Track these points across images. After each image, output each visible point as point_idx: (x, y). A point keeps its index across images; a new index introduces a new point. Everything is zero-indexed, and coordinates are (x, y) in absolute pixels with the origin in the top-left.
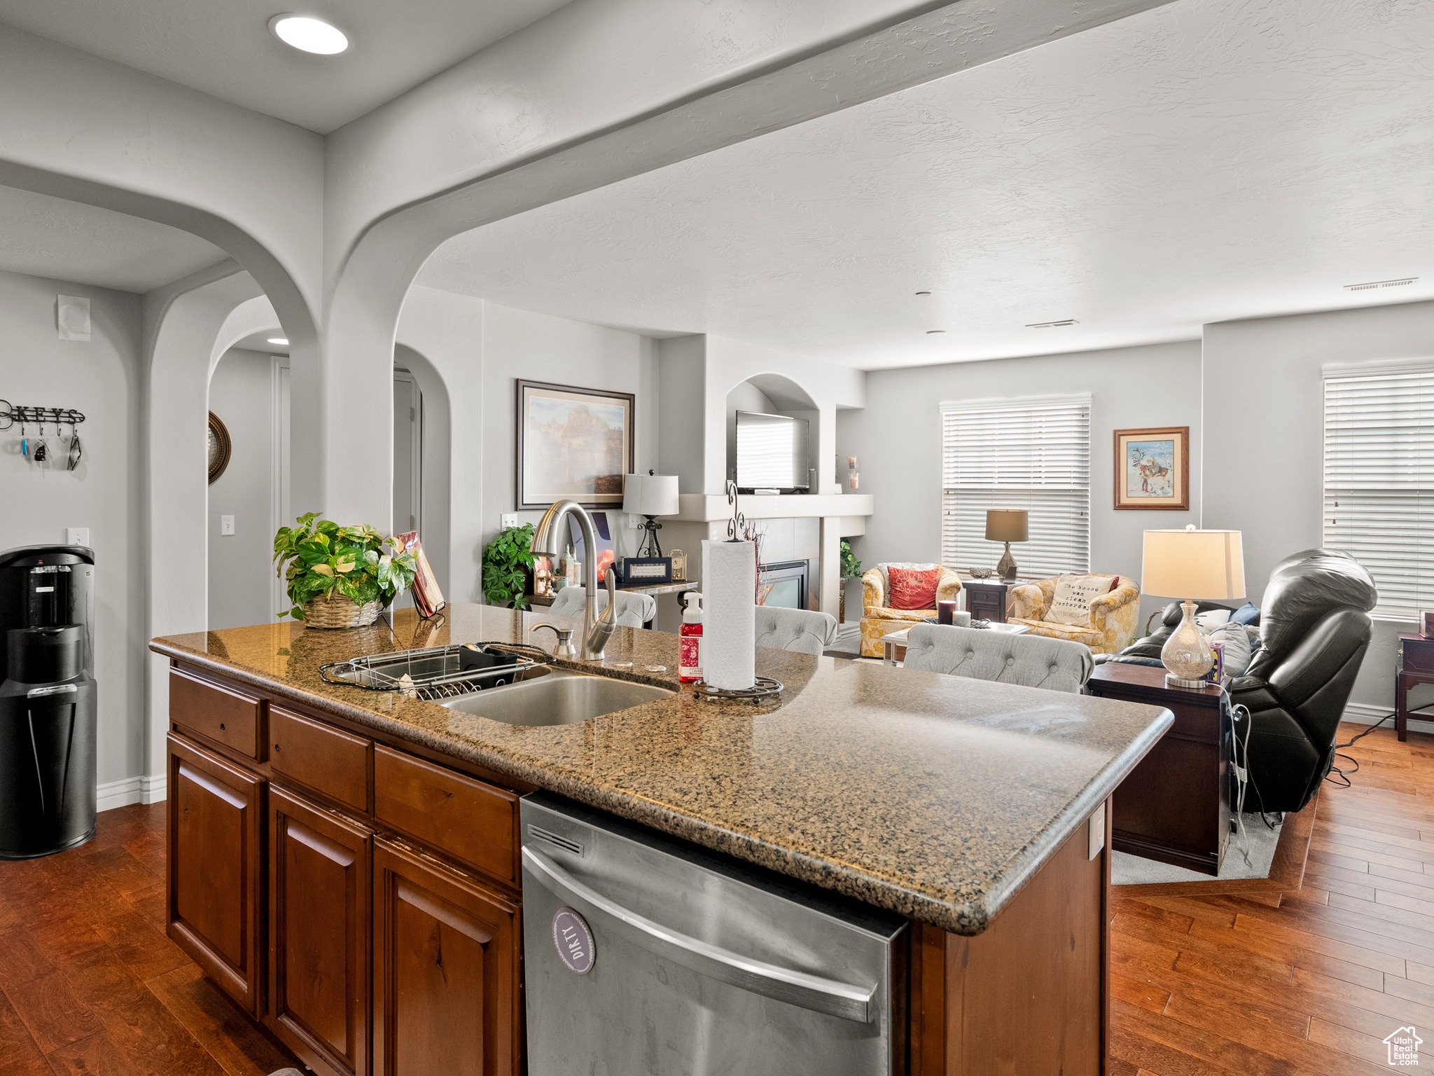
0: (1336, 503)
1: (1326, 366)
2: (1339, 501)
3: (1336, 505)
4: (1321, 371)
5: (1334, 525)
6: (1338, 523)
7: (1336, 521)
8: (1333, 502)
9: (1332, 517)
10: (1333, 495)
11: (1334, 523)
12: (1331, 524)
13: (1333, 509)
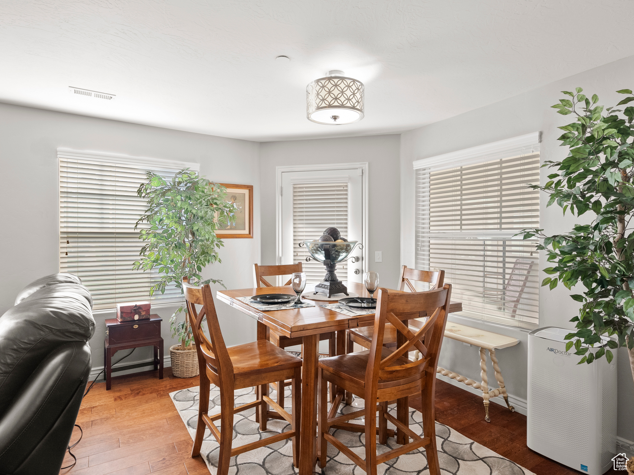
0: (68, 241)
1: (59, 149)
2: (70, 240)
3: (68, 242)
4: (57, 152)
5: (67, 256)
6: (69, 255)
7: (68, 253)
8: (66, 241)
9: (65, 250)
10: (66, 236)
11: (67, 254)
12: (64, 255)
13: (66, 245)
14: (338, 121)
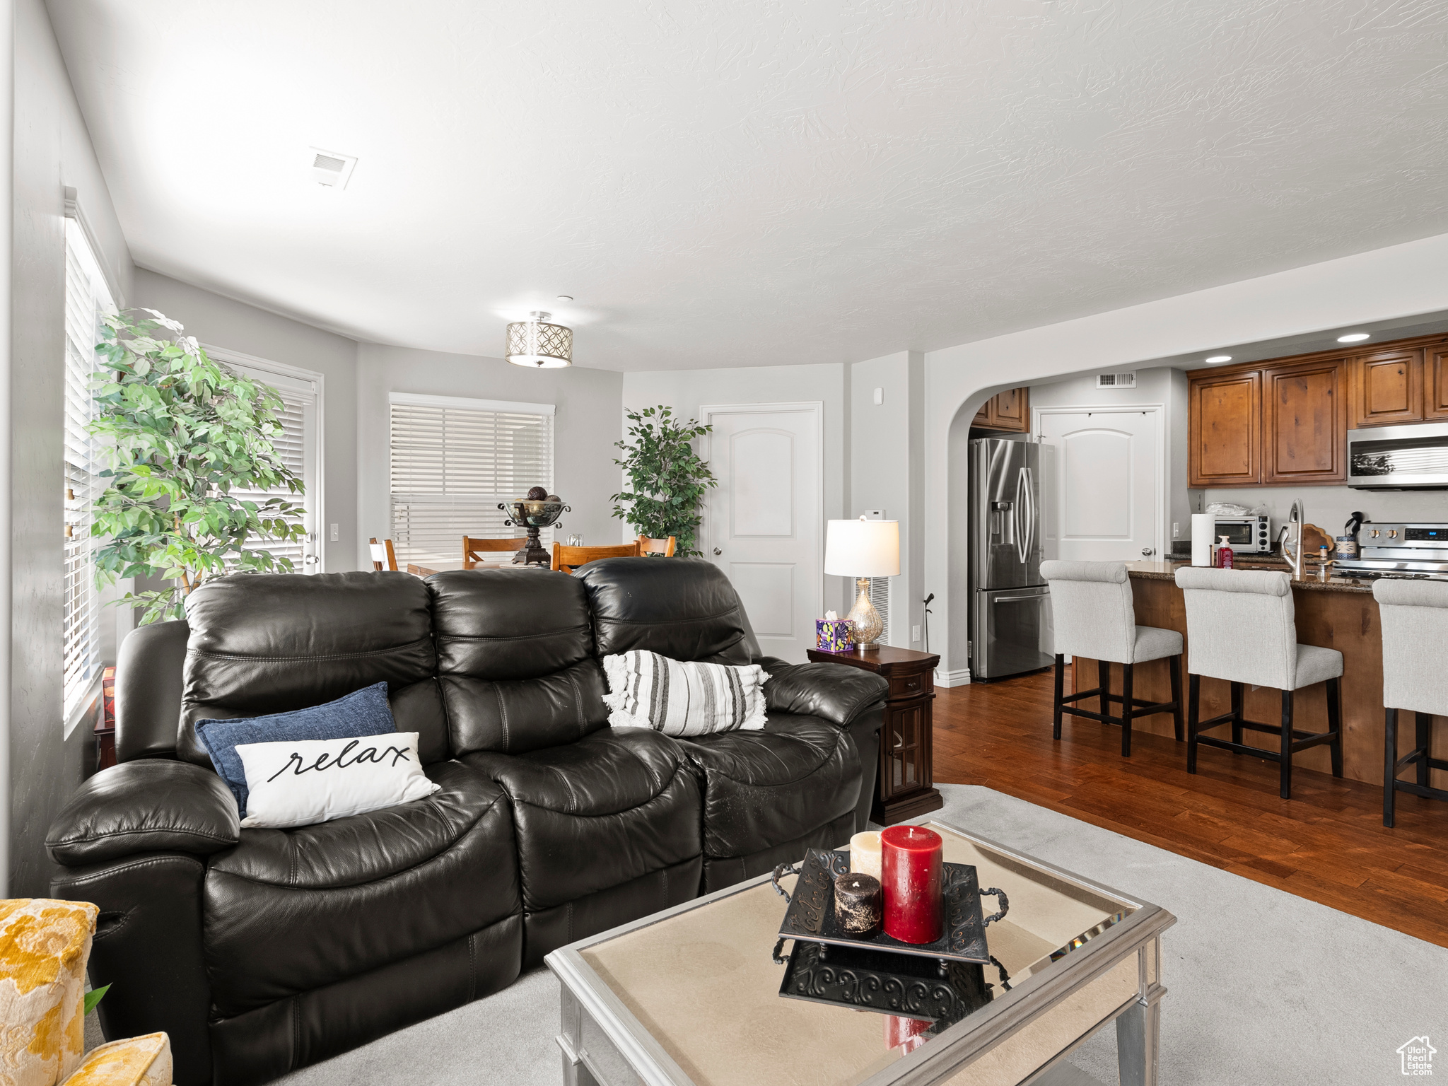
14: (542, 366)
